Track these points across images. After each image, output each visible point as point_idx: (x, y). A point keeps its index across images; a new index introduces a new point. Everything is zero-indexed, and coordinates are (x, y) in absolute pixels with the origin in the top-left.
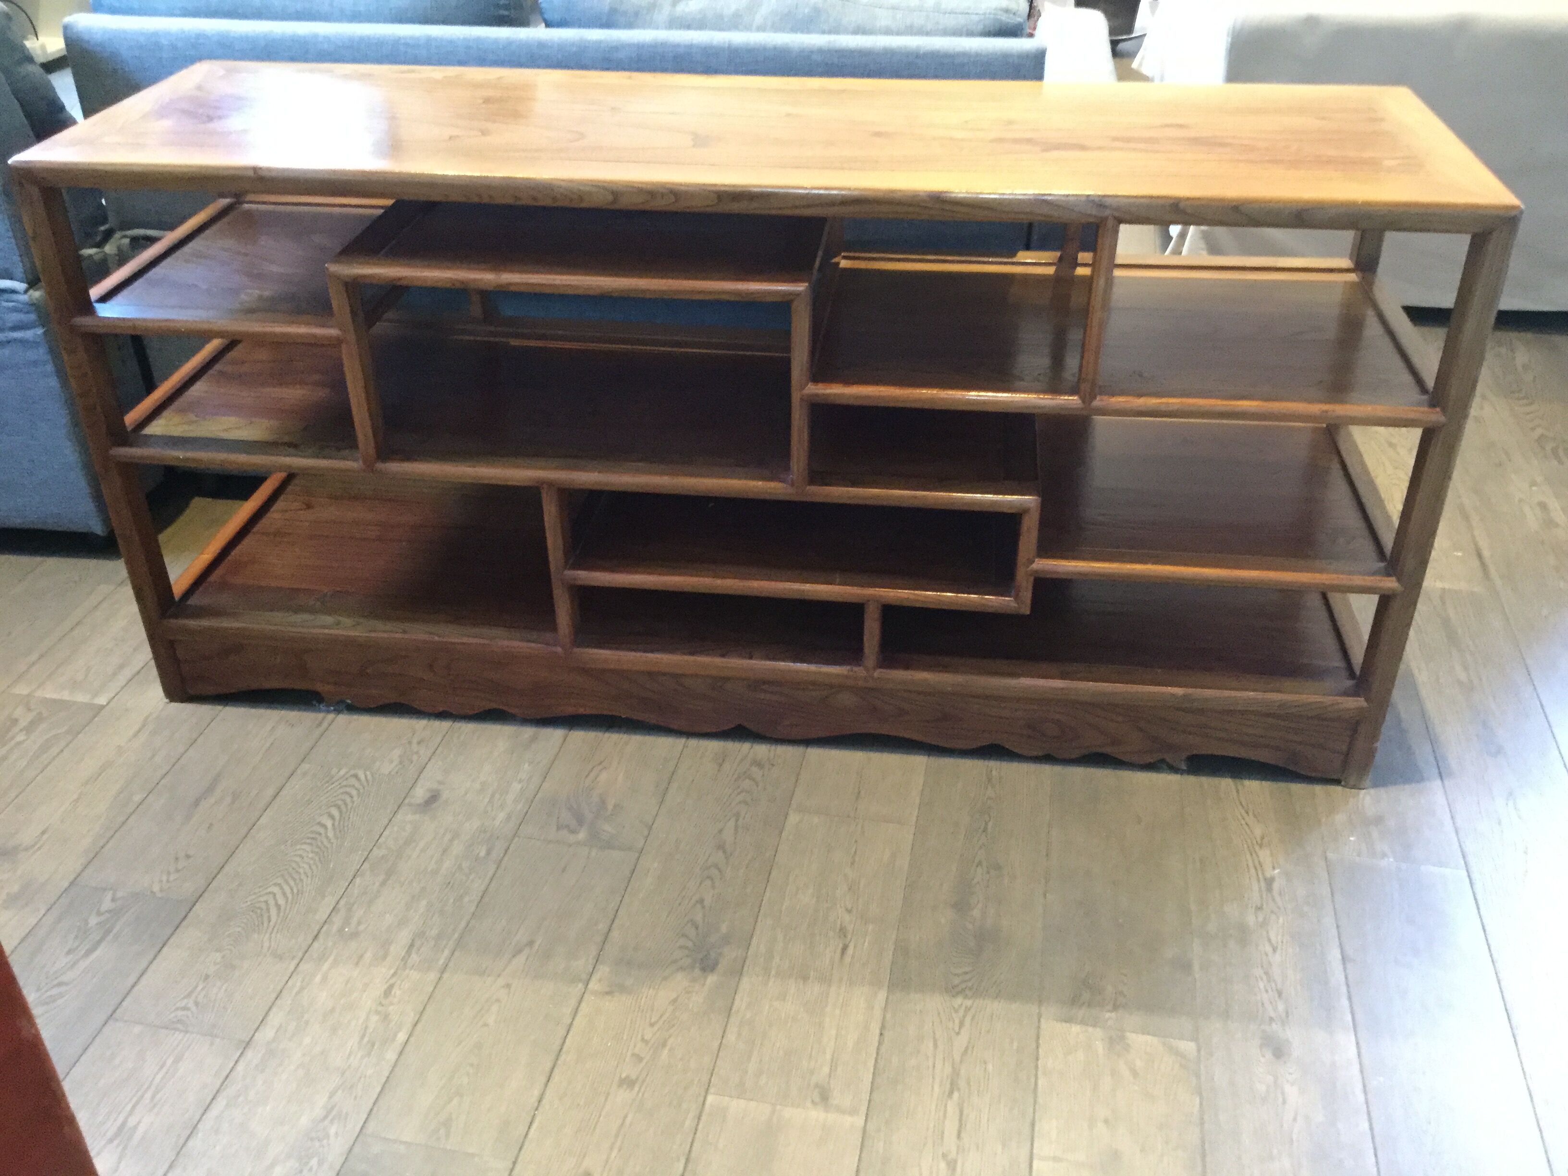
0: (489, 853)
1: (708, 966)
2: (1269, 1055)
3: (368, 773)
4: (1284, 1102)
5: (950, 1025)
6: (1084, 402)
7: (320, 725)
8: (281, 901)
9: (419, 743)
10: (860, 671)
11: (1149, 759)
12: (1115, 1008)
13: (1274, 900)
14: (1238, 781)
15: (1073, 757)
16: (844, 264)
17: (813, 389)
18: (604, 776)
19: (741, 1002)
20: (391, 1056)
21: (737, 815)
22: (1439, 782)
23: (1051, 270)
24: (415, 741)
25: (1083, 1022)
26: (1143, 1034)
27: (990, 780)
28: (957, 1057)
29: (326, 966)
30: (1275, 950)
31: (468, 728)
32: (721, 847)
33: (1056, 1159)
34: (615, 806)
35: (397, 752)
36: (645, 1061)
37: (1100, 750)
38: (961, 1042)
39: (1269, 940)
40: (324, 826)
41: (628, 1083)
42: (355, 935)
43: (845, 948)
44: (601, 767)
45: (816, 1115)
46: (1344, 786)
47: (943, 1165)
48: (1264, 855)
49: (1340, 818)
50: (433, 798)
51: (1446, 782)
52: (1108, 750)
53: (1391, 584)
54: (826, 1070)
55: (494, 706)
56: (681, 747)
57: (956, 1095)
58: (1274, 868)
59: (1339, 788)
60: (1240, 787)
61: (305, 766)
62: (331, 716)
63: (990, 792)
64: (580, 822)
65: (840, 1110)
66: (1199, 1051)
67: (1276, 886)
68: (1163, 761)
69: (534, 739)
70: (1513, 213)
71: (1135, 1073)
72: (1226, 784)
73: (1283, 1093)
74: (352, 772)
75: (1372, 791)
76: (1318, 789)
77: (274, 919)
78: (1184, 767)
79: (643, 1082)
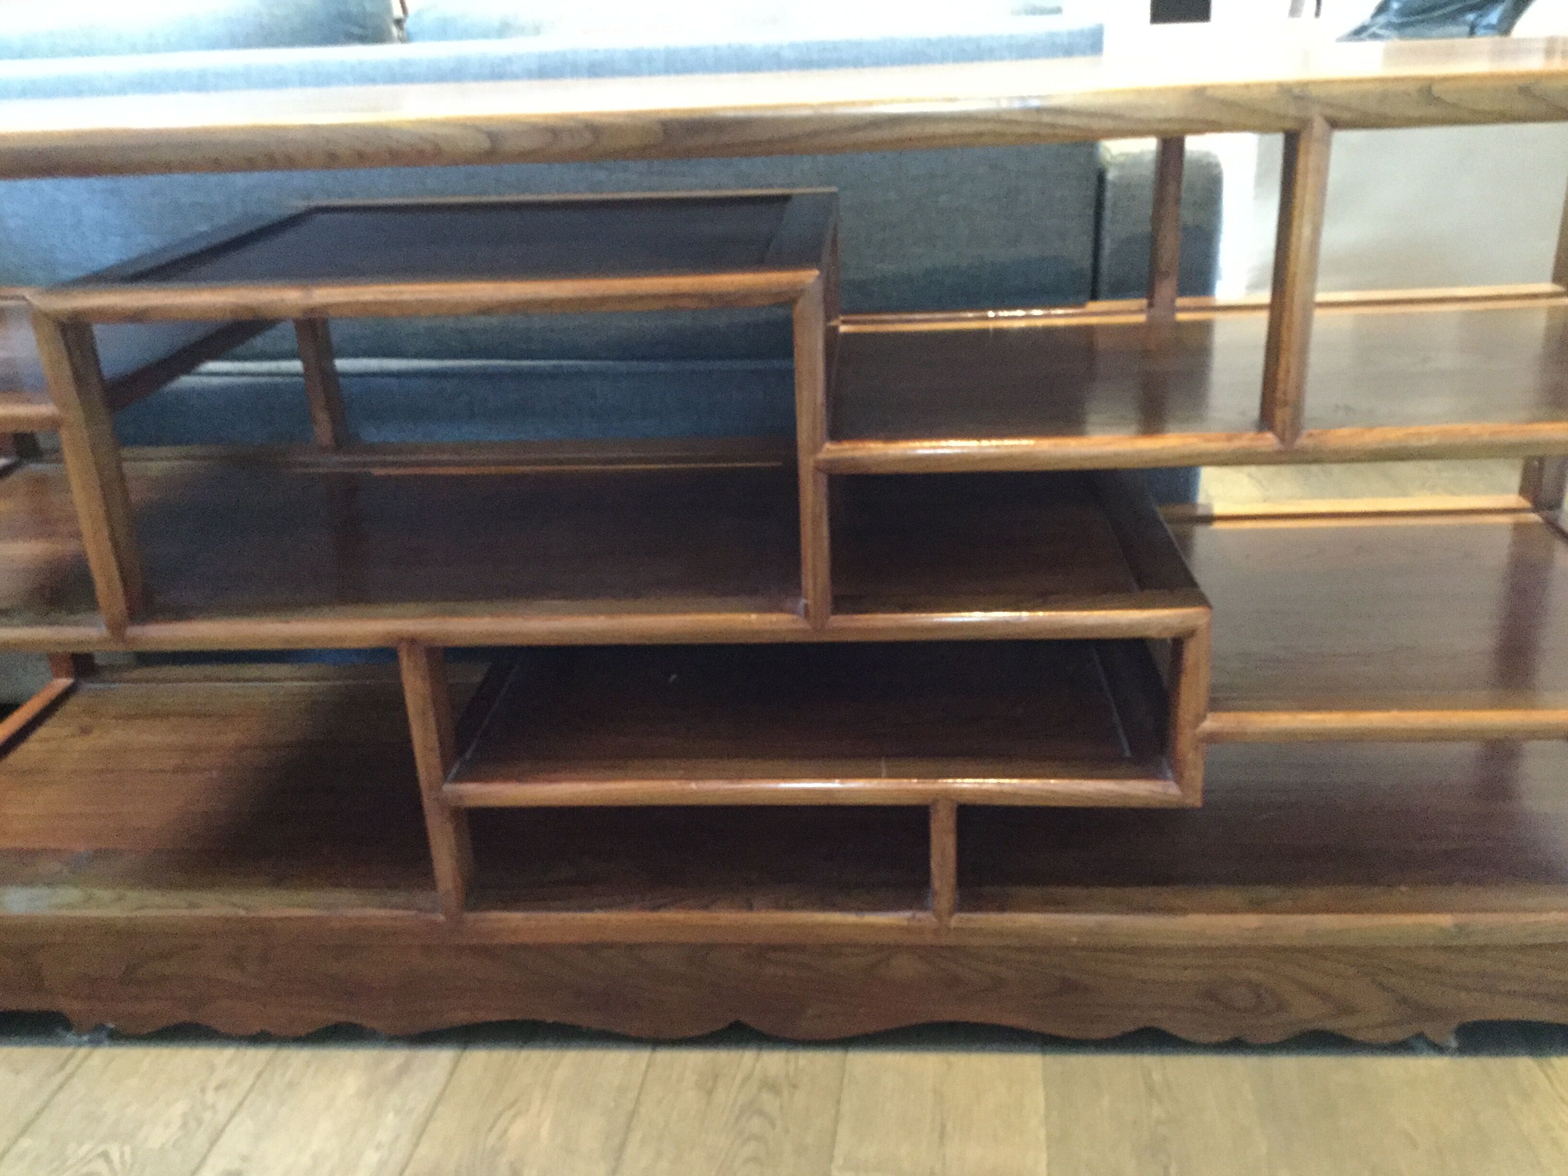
3: (126, 1151)
6: (1282, 439)
7: (62, 1067)
9: (218, 1088)
10: (925, 918)
11: (1399, 1034)
14: (1543, 1060)
15: (1276, 1040)
16: (843, 329)
17: (832, 450)
18: (518, 1129)
24: (213, 1084)
27: (1151, 1090)
31: (301, 1057)
35: (180, 1107)
37: (1318, 1025)
44: (512, 1112)
52: (1330, 1025)
55: (342, 1018)
56: (643, 1066)
60: (1550, 1071)
61: (25, 1143)
62: (82, 1052)
63: (1157, 1111)
68: (1420, 1036)
69: (404, 1070)
72: (1526, 1068)
74: (100, 1149)
78: (1454, 1044)
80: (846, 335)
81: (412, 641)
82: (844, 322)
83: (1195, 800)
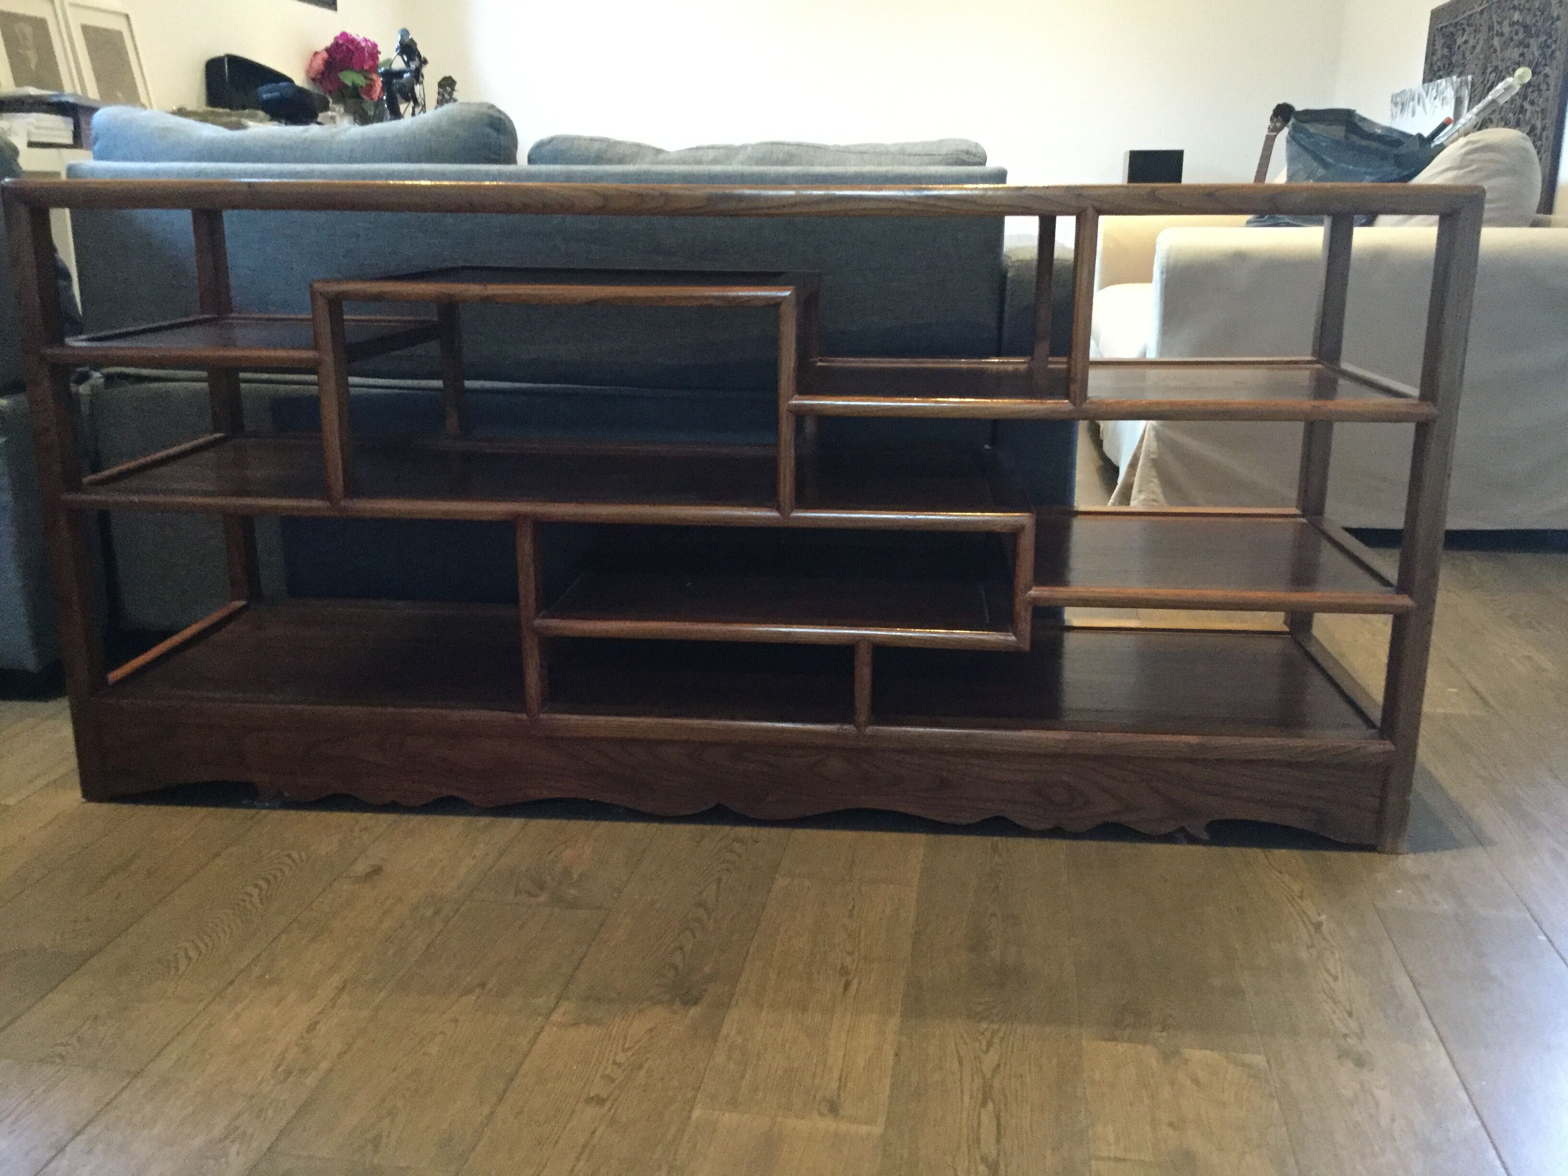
0: (436, 913)
1: (690, 999)
2: (1349, 1064)
3: (303, 854)
4: (1377, 1104)
5: (977, 1045)
6: (1074, 404)
7: (252, 818)
8: (193, 954)
9: (362, 830)
10: (849, 728)
12: (1164, 1029)
13: (1324, 938)
14: (1266, 850)
15: (1085, 828)
17: (798, 400)
18: (569, 853)
19: (729, 1027)
20: (311, 1081)
21: (719, 880)
22: (1479, 849)
24: (357, 829)
25: (1130, 1040)
26: (1201, 1048)
27: (995, 852)
28: (989, 1075)
29: (239, 1007)
30: (1336, 979)
31: (418, 819)
32: (702, 904)
33: (1117, 1160)
34: (581, 875)
35: (337, 837)
36: (617, 1082)
37: (1115, 819)
38: (990, 1059)
39: (1327, 970)
40: (251, 896)
41: (599, 1101)
42: (276, 981)
43: (847, 985)
44: (565, 845)
45: (826, 1124)
47: (982, 1168)
48: (1307, 905)
49: (1381, 876)
50: (377, 870)
52: (1123, 819)
53: (1404, 601)
54: (834, 1085)
55: (450, 793)
57: (990, 1106)
58: (1319, 914)
61: (232, 849)
62: (264, 812)
63: (997, 860)
64: (542, 888)
65: (853, 1120)
66: (1268, 1062)
67: (1324, 928)
68: (1182, 830)
69: (490, 825)
70: (1476, 193)
71: (1196, 1081)
73: (1374, 1097)
74: (286, 853)
76: (1354, 856)
77: (182, 968)
78: (1205, 836)
79: (615, 1100)
81: (525, 516)
83: (1026, 646)
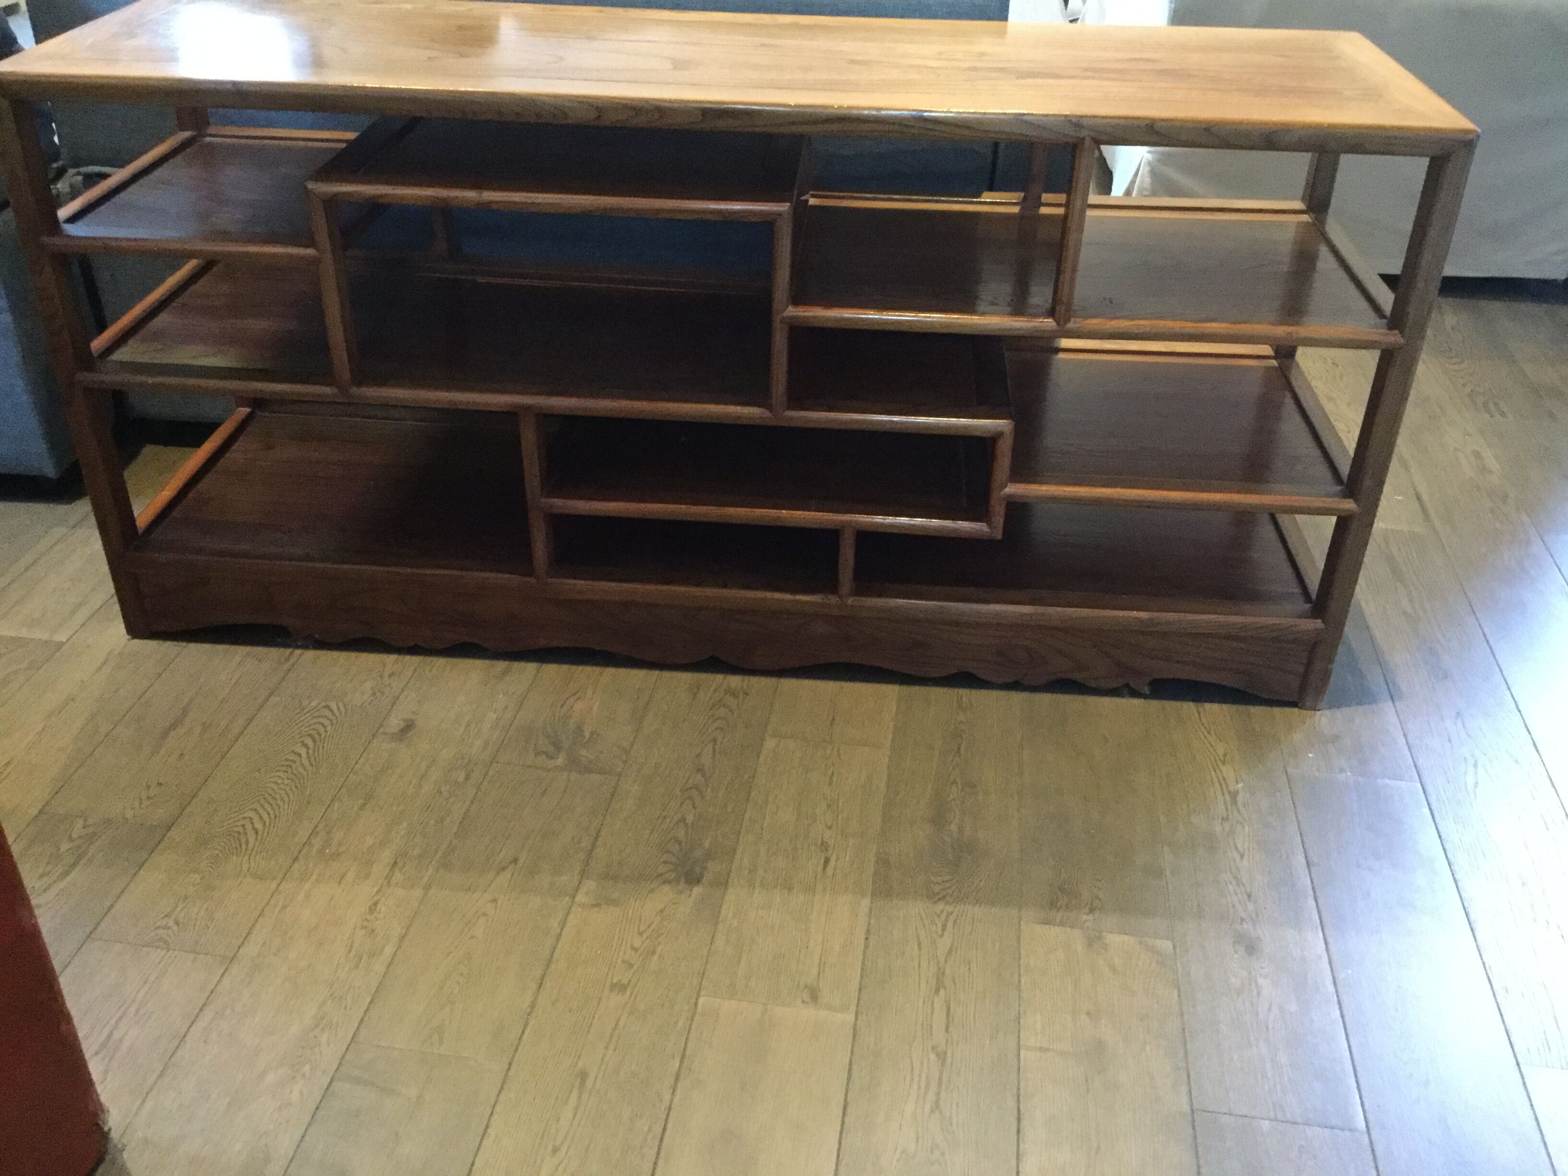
0: (467, 778)
1: (693, 879)
2: (1242, 950)
3: (341, 705)
4: (1259, 994)
5: (934, 928)
6: (1058, 323)
7: (288, 659)
8: (259, 826)
9: (390, 676)
10: (833, 599)
11: (1113, 684)
12: (1091, 911)
13: (1238, 810)
14: (1199, 704)
15: (1038, 684)
16: (812, 201)
17: (792, 311)
18: (579, 706)
19: (727, 911)
20: (379, 967)
21: (715, 740)
22: (1390, 703)
23: (1016, 210)
24: (386, 674)
25: (1062, 924)
26: (1120, 933)
27: (960, 706)
28: (942, 960)
29: (307, 886)
30: (1242, 856)
31: (440, 662)
32: (700, 770)
33: (1041, 1049)
34: (592, 733)
35: (368, 685)
36: (635, 967)
37: (1066, 676)
38: (944, 944)
39: (1237, 848)
40: (300, 755)
41: (620, 987)
42: (336, 856)
43: (827, 861)
44: (575, 697)
45: (808, 1013)
46: (1301, 708)
47: (933, 1057)
48: (1228, 771)
49: (1298, 736)
50: (408, 727)
51: (1397, 704)
52: (1075, 676)
53: (1349, 505)
54: (815, 972)
55: (467, 641)
56: (654, 679)
57: (942, 992)
58: (1237, 782)
59: (1296, 710)
60: (1201, 710)
61: (274, 699)
62: (298, 652)
63: (961, 717)
64: (558, 747)
65: (830, 1008)
66: (1174, 947)
67: (1240, 798)
68: (1127, 686)
69: (505, 673)
70: (1471, 137)
71: (1113, 969)
72: (1188, 708)
73: (1257, 985)
74: (324, 704)
75: (1327, 712)
76: (1277, 711)
77: (252, 841)
78: (1146, 690)
79: (635, 986)
80: (812, 207)
81: (528, 408)
82: (813, 196)
